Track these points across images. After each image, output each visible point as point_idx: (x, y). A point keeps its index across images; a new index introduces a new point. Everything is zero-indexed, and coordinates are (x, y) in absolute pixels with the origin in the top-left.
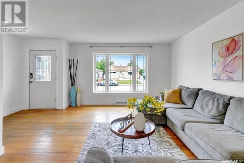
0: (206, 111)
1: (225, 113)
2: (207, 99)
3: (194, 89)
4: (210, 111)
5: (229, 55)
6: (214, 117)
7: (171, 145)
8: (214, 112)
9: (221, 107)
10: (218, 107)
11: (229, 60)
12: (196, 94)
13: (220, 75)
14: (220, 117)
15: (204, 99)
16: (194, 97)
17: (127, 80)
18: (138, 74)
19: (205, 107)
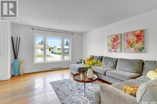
0: (108, 65)
1: (116, 65)
2: (107, 60)
3: (100, 56)
4: (110, 65)
5: (115, 42)
6: (112, 67)
7: (99, 83)
8: (112, 65)
9: (115, 63)
10: (113, 63)
11: (115, 44)
12: (101, 59)
13: (111, 50)
14: (115, 67)
15: (106, 61)
16: (101, 60)
17: (40, 54)
18: (47, 50)
19: (107, 64)
